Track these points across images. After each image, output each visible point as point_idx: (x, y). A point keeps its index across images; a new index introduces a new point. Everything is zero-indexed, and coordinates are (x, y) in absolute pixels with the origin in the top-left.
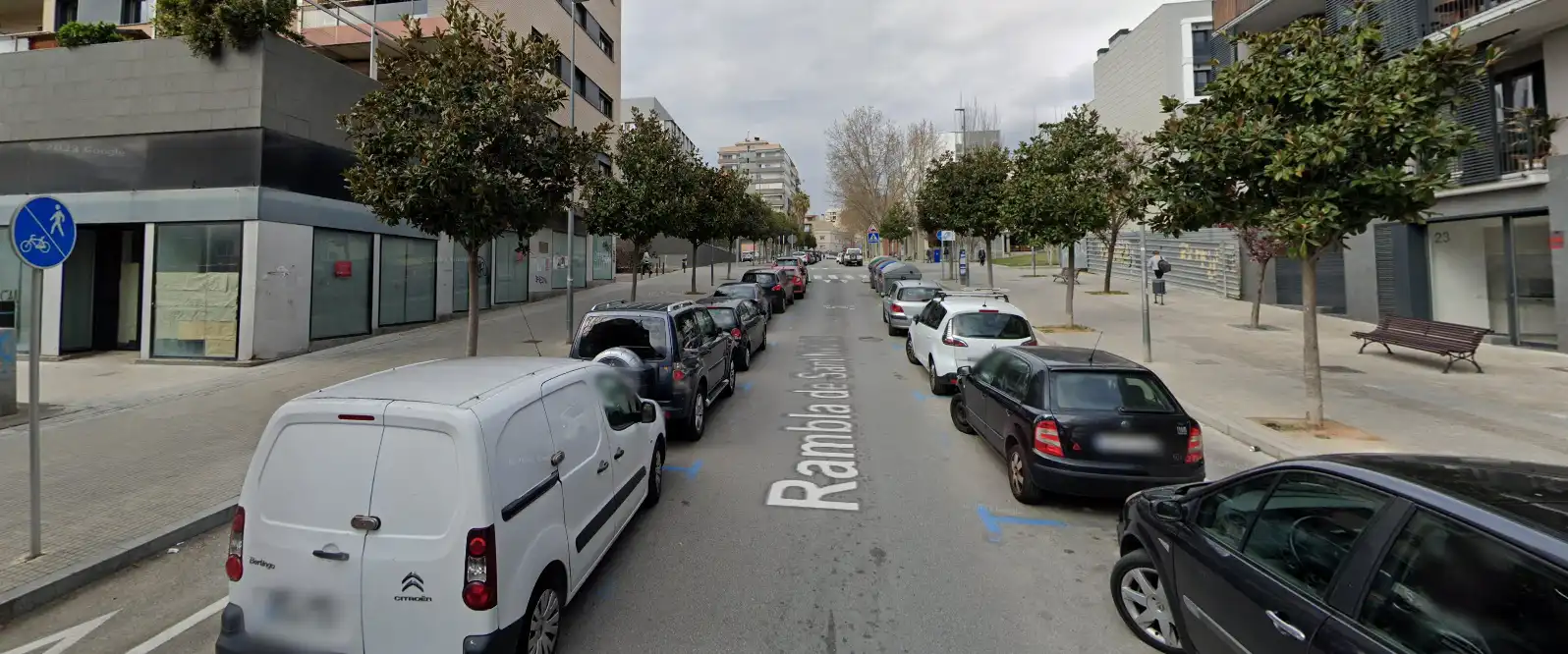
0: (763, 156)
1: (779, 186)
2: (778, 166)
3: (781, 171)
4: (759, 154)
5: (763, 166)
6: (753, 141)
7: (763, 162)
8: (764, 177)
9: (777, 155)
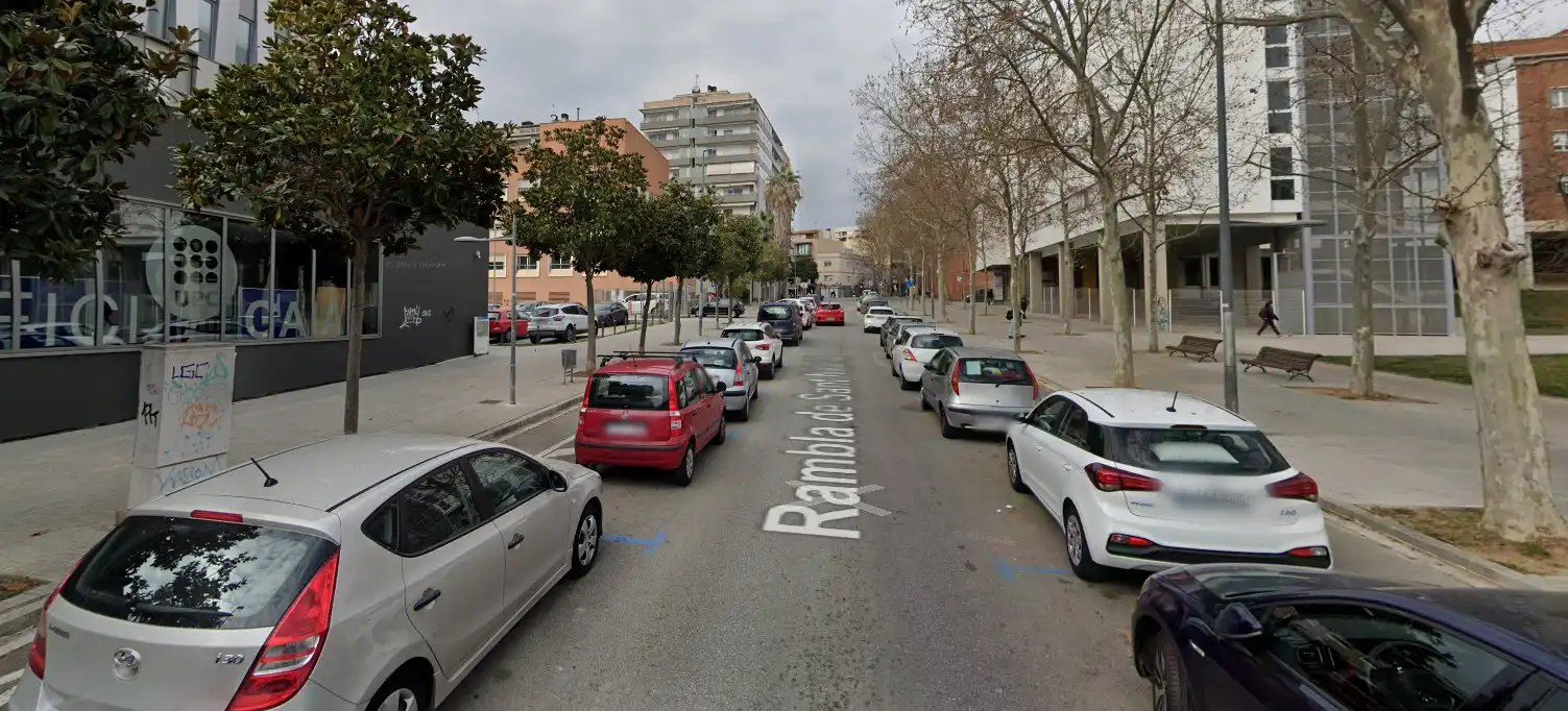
0: (720, 114)
1: (749, 167)
2: (747, 131)
3: (751, 142)
4: (712, 112)
5: (720, 133)
6: (704, 90)
7: (720, 124)
8: (720, 153)
9: (747, 111)
